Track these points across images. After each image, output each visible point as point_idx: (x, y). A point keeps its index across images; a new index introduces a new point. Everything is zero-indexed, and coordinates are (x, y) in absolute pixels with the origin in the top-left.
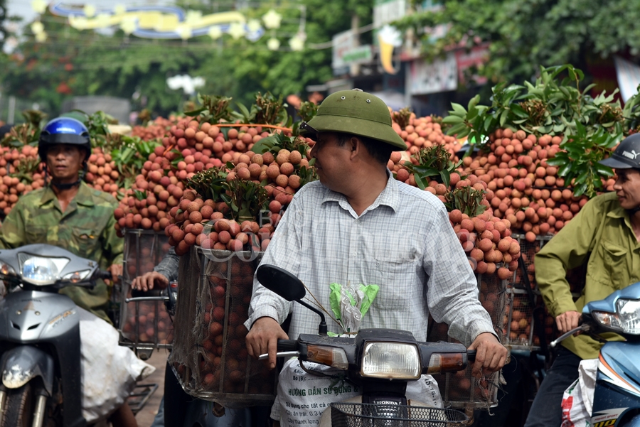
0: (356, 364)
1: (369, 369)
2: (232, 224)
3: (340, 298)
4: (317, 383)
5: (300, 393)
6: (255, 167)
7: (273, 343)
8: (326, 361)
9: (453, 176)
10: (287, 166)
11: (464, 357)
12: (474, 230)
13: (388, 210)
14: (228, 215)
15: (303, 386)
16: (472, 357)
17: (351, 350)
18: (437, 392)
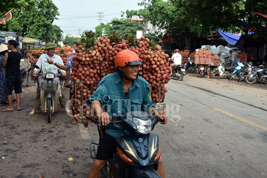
0: (46, 77)
1: (47, 77)
2: (35, 59)
3: (46, 68)
4: (43, 79)
5: (40, 80)
6: (39, 52)
7: (36, 74)
8: (42, 76)
9: (64, 53)
10: (43, 52)
11: (60, 75)
12: (66, 59)
13: (55, 57)
14: (35, 58)
15: (41, 79)
16: (62, 75)
17: (45, 75)
18: (59, 80)
